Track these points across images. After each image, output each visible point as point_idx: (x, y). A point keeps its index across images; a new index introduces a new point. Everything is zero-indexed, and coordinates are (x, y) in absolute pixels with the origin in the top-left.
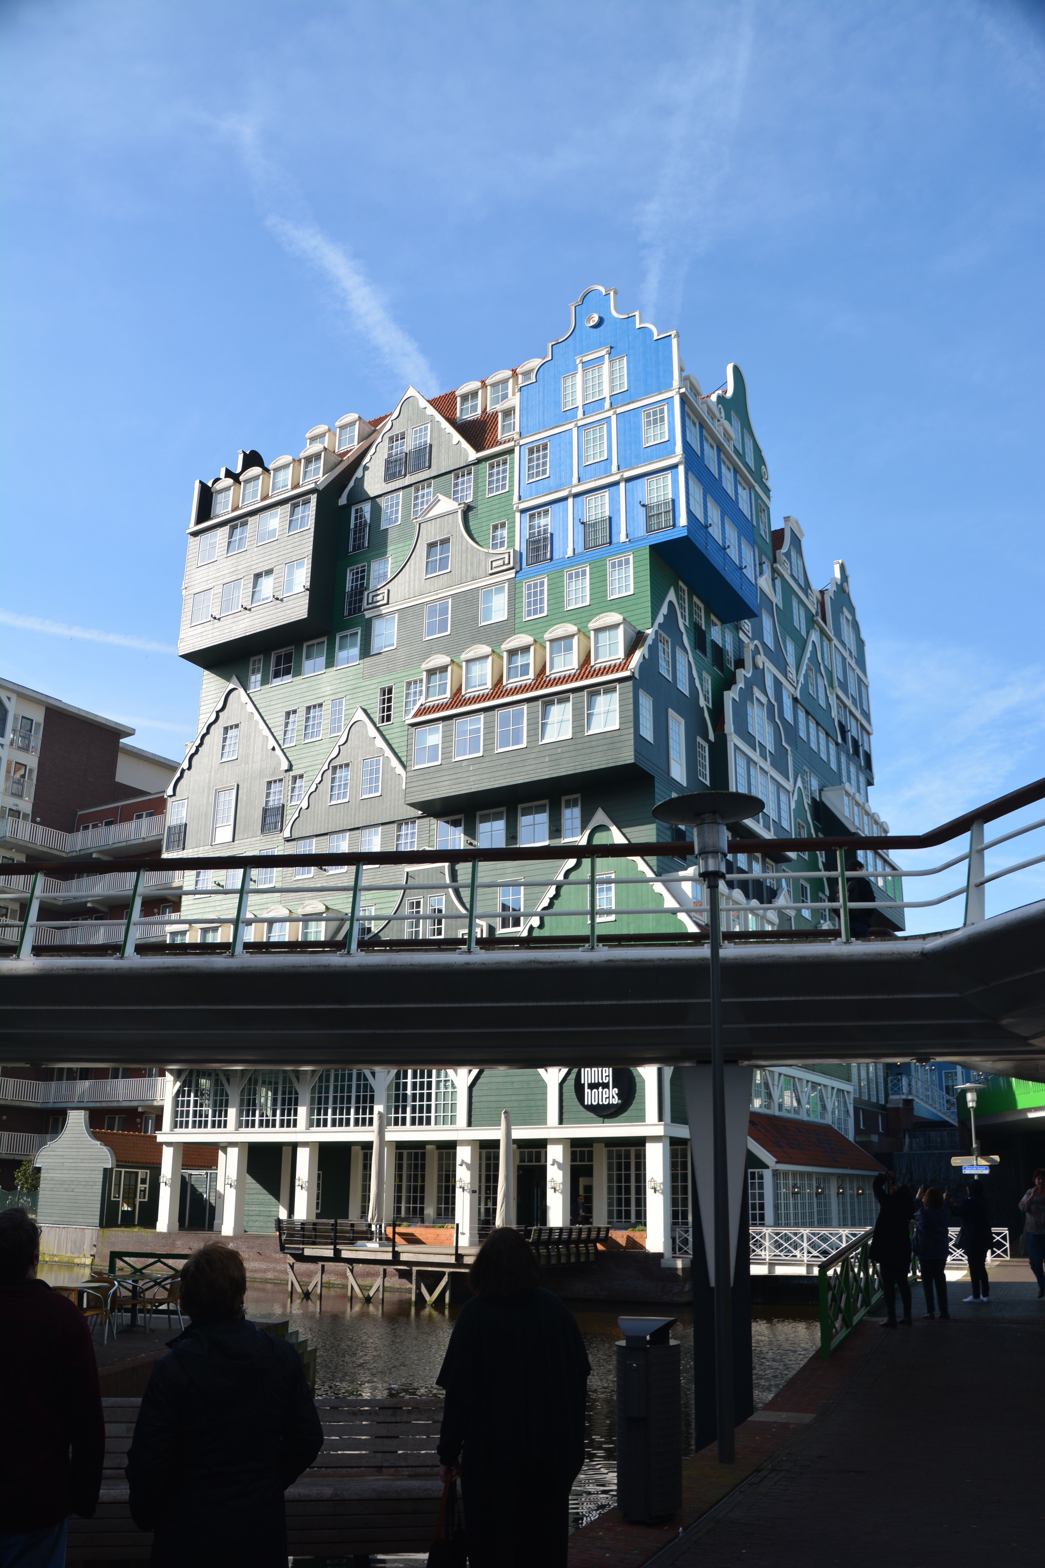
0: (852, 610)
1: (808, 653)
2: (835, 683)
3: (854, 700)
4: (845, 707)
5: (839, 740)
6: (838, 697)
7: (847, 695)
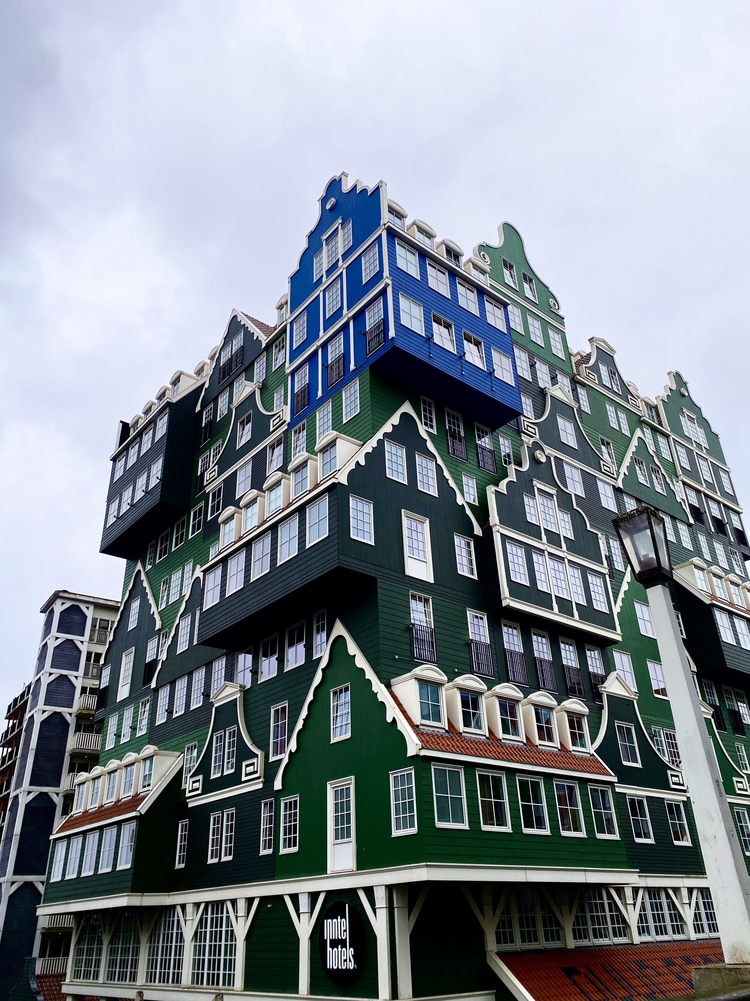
0: (696, 409)
1: (632, 448)
2: (680, 472)
3: (710, 485)
4: (698, 491)
5: (692, 521)
6: (685, 484)
7: (697, 479)
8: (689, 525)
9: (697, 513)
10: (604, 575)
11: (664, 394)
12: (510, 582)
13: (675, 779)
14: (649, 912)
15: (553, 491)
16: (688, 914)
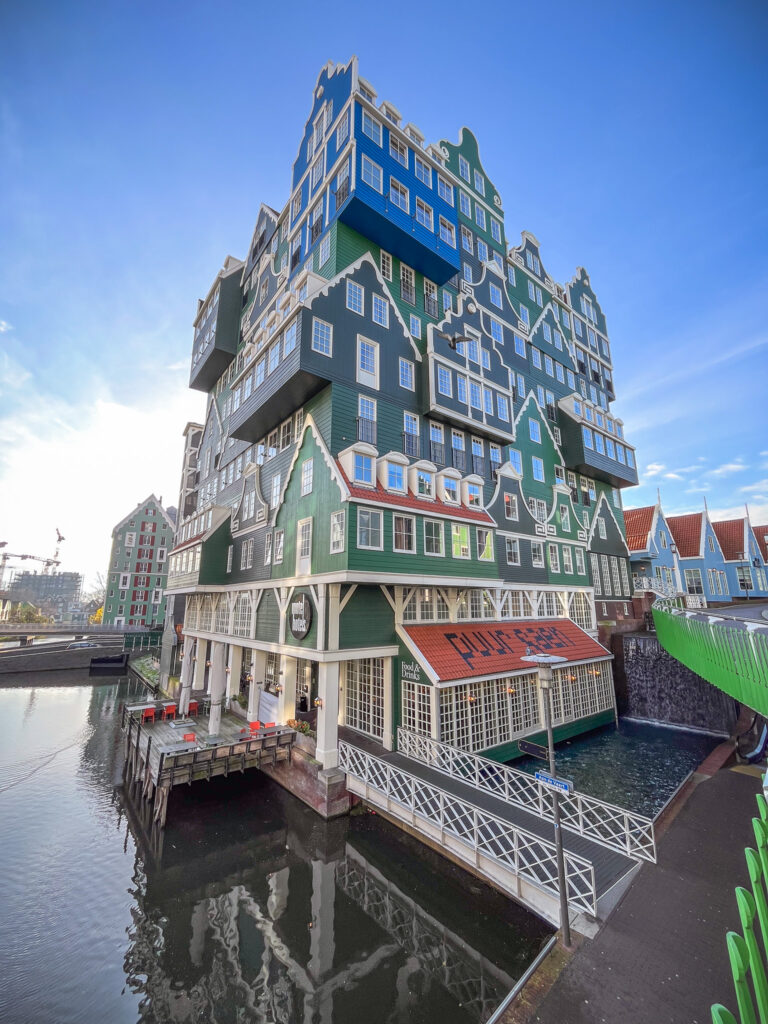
0: (593, 297)
1: (543, 316)
2: (574, 337)
3: (594, 349)
4: (585, 352)
5: (577, 371)
6: (576, 346)
7: (586, 345)
8: (576, 374)
9: (582, 367)
10: (508, 397)
11: (572, 282)
12: (438, 395)
13: (540, 530)
14: (510, 604)
15: (479, 335)
16: (535, 606)
